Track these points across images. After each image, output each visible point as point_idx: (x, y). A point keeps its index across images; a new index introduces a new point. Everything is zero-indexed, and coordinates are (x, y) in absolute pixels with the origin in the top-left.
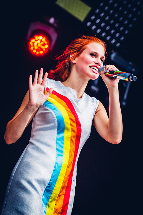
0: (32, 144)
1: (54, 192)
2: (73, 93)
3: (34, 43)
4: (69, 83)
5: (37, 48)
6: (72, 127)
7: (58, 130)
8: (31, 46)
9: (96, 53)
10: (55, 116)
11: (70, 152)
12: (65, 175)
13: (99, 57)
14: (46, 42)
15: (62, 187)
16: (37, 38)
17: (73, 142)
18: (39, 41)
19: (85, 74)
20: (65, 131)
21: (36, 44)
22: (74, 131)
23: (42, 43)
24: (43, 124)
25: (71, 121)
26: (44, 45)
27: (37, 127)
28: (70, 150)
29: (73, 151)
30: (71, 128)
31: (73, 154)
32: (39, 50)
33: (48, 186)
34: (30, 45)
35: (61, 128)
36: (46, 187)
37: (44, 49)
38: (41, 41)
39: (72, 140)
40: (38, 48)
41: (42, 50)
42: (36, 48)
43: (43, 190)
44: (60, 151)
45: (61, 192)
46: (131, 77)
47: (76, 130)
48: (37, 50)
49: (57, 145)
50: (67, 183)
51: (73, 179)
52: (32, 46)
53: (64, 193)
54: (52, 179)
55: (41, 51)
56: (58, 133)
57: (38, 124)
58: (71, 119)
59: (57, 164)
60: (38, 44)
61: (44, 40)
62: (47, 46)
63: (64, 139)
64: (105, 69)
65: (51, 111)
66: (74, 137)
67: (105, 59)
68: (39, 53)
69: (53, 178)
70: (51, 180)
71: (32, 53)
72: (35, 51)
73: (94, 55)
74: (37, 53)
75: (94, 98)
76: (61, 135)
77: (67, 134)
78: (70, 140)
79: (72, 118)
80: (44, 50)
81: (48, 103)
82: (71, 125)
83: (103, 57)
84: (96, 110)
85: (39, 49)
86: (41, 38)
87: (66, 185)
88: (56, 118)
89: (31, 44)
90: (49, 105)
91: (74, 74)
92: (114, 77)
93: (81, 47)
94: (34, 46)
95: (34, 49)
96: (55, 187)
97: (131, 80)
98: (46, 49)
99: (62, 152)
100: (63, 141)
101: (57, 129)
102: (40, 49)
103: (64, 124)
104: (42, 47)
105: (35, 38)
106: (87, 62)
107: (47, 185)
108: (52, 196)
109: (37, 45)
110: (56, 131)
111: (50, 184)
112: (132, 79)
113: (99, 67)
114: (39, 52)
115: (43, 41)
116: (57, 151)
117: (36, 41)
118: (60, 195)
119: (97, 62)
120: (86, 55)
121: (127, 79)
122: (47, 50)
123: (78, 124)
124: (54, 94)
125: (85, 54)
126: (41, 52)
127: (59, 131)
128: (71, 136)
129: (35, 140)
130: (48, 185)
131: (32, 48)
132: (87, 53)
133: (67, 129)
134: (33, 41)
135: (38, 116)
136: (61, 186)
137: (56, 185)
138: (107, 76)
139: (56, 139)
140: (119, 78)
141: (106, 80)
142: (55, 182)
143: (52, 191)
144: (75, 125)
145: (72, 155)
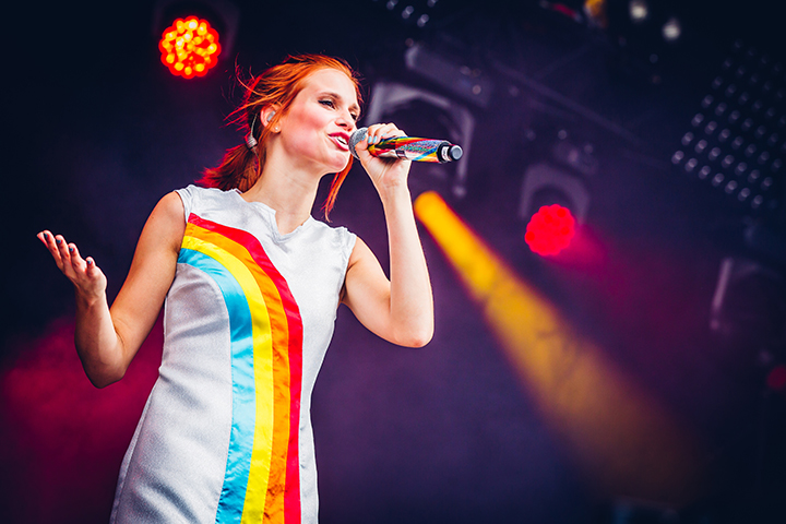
0: (166, 380)
1: (247, 507)
2: (267, 218)
3: (173, 42)
4: (262, 193)
5: (185, 57)
6: (273, 316)
7: (232, 328)
8: (167, 54)
9: (336, 96)
10: (218, 292)
11: (275, 387)
12: (273, 453)
13: (346, 107)
14: (210, 37)
15: (269, 490)
16: (180, 25)
17: (281, 358)
18: (188, 37)
19: (313, 157)
20: (255, 329)
21: (180, 44)
22: (280, 328)
23: (199, 40)
24: (191, 319)
25: (268, 299)
26: (205, 44)
27: (177, 330)
28: (274, 381)
29: (285, 384)
30: (272, 320)
31: (287, 392)
32: (192, 62)
33: (224, 493)
34: (165, 50)
35: (241, 324)
36: (219, 498)
37: (207, 56)
38: (195, 34)
39: (276, 354)
40: (189, 56)
41: (200, 59)
42: (182, 55)
43: (212, 508)
44: (244, 390)
45: (269, 503)
46: (445, 149)
47: (284, 323)
48: (186, 63)
49: (235, 372)
50: (284, 476)
51: (300, 463)
52: (170, 51)
53: (283, 507)
54: (229, 473)
55: (198, 63)
56: (235, 338)
57: (178, 319)
58: (266, 294)
59: (237, 428)
60: (186, 44)
61: (203, 29)
62: (213, 48)
63: (254, 352)
64: (367, 135)
65: (206, 277)
66: (282, 343)
67: (361, 113)
68: (194, 71)
69: (234, 469)
70: (227, 476)
71: (173, 73)
72: (179, 67)
73: (331, 102)
74: (188, 70)
75: (343, 230)
76: (243, 343)
77: (262, 339)
78: (271, 353)
79: (270, 290)
80: (207, 59)
81: (200, 256)
82: (270, 310)
83: (355, 108)
84: (347, 261)
85: (191, 58)
86: (192, 24)
87: (283, 481)
88: (221, 297)
89: (166, 45)
90: (200, 262)
91: (278, 162)
92: (395, 155)
93: (289, 86)
94: (174, 51)
95: (176, 60)
96: (247, 493)
97: (446, 158)
98: (211, 56)
99: (250, 390)
100: (250, 360)
101: (229, 328)
102: (194, 59)
103: (248, 311)
104: (200, 51)
105: (175, 29)
106: (317, 125)
107: (220, 492)
108: (243, 519)
109: (185, 48)
110: (227, 333)
111: (230, 486)
112: (449, 153)
113: (349, 134)
114: (192, 66)
115: (199, 33)
116: (235, 389)
117: (179, 35)
118: (269, 513)
119: (342, 122)
120: (307, 104)
121: (433, 158)
122: (217, 60)
123: (290, 305)
124: (213, 230)
125: (304, 103)
126: (200, 68)
127: (236, 332)
128: (273, 343)
129: (173, 365)
130: (224, 490)
131: (170, 58)
132: (309, 100)
133: (260, 325)
134: (170, 36)
135: (176, 297)
136: (266, 487)
137: (249, 487)
138: (374, 155)
139: (229, 355)
140: (412, 156)
141: (373, 167)
142: (246, 481)
143: (242, 506)
144: (280, 309)
145: (282, 396)
